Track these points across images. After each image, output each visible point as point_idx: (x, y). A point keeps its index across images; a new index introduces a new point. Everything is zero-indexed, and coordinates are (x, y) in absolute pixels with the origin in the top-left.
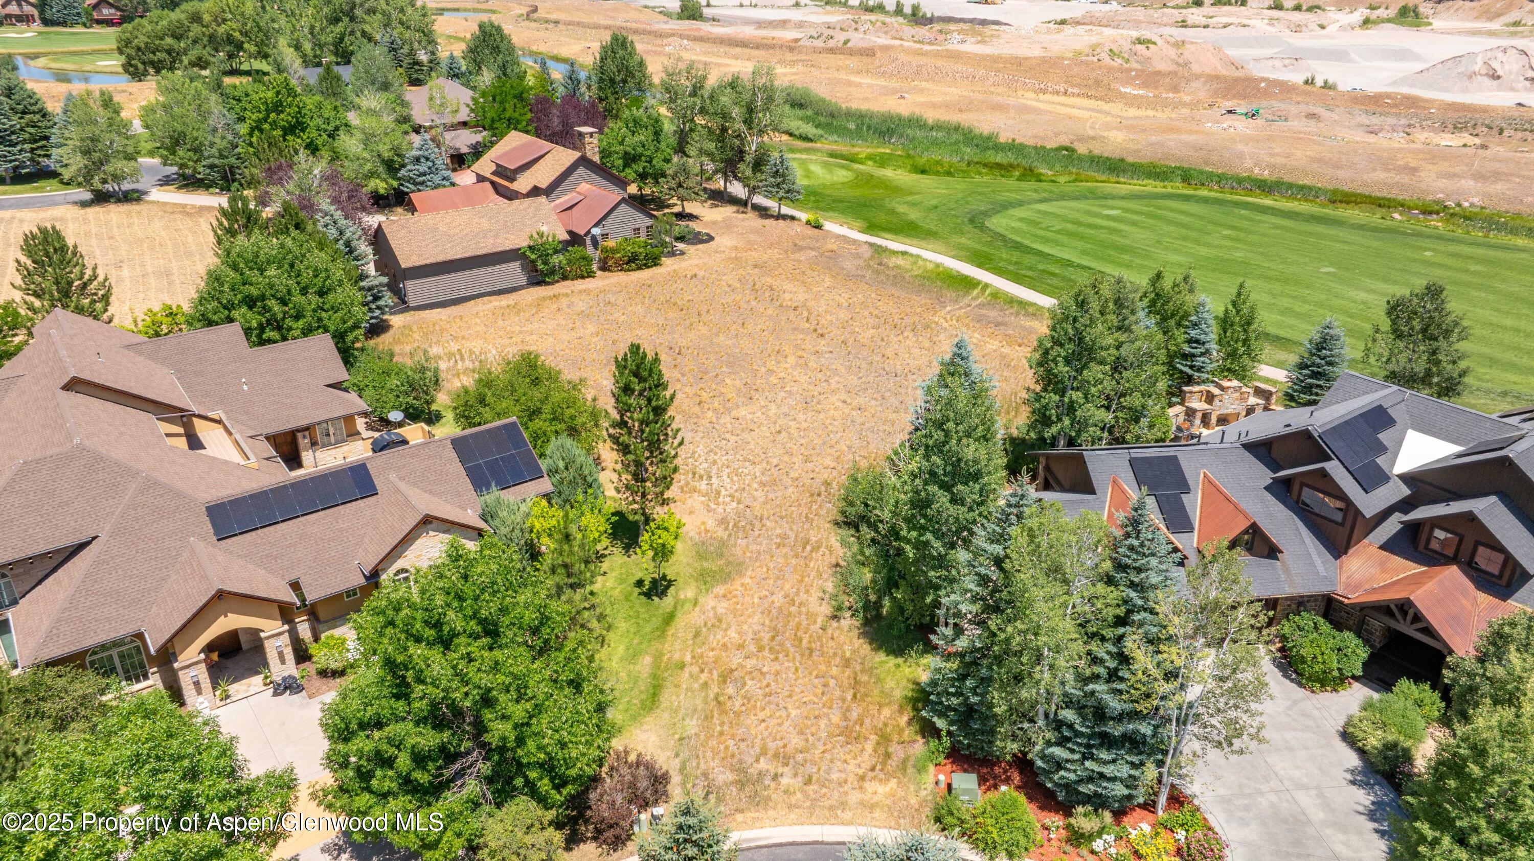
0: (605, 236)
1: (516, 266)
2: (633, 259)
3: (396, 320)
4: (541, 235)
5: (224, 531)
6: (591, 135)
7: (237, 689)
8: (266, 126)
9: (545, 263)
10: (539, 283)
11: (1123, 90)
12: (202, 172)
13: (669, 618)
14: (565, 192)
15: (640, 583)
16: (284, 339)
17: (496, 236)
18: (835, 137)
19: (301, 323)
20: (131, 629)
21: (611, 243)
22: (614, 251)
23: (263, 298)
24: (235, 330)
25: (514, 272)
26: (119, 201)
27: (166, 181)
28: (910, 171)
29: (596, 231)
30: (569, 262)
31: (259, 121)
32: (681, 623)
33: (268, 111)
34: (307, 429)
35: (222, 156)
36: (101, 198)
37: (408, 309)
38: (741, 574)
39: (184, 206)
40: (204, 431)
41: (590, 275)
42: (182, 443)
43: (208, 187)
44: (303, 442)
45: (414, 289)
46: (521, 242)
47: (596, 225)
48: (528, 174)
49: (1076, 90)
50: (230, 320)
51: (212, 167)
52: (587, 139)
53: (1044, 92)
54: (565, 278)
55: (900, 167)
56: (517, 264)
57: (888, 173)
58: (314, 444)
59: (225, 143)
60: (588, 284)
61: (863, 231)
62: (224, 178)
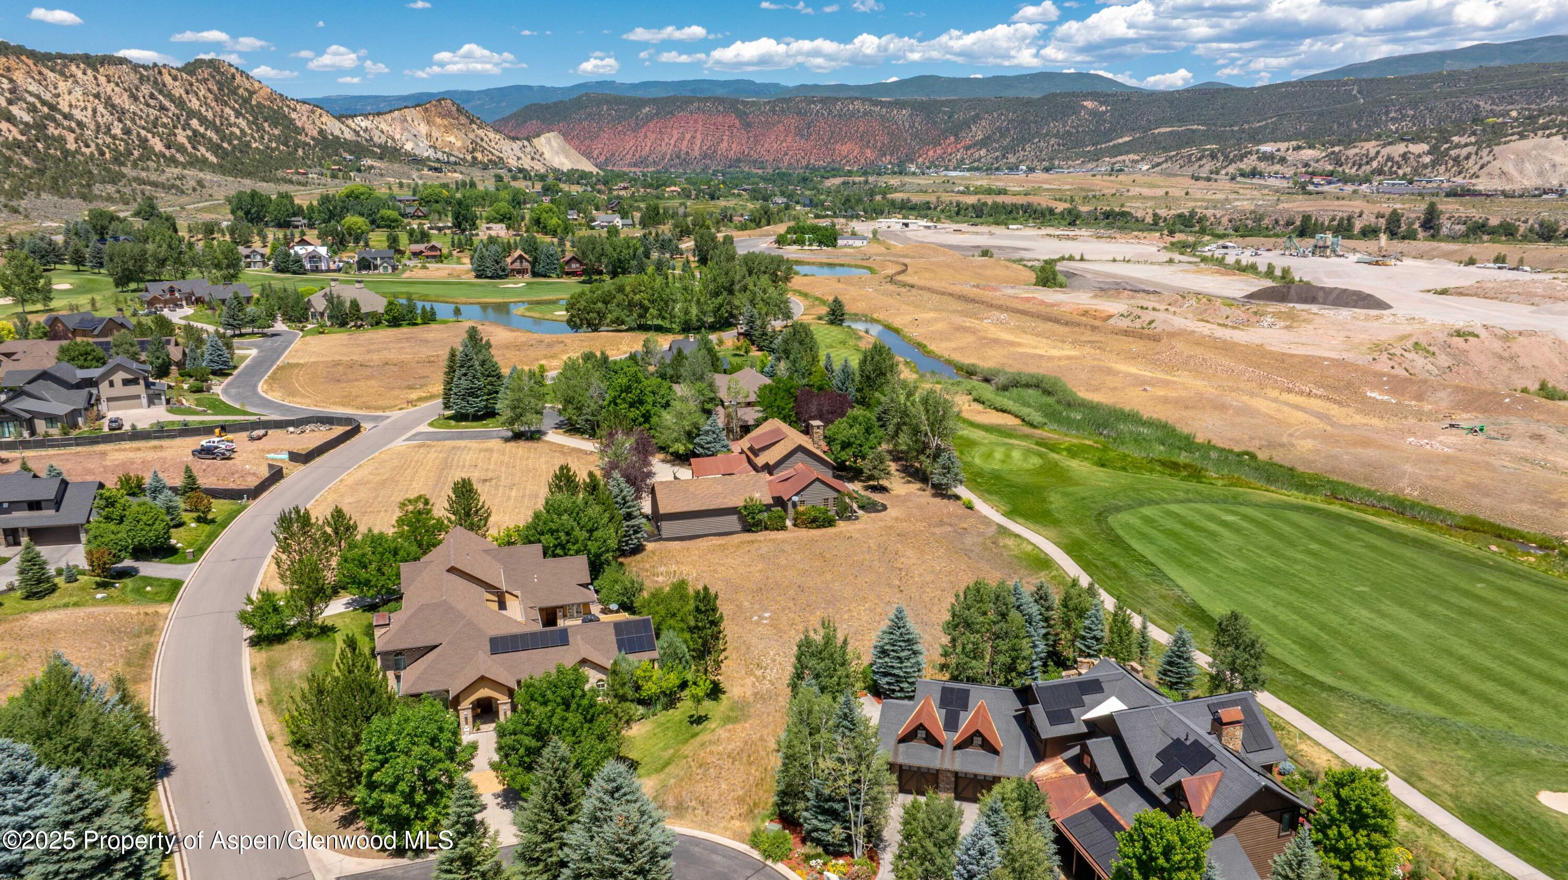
0: (802, 502)
1: (734, 518)
2: (814, 520)
3: (650, 546)
4: (752, 500)
5: (494, 651)
6: (818, 427)
7: (484, 727)
8: (619, 401)
9: (753, 518)
10: (749, 531)
11: (1369, 394)
12: (580, 422)
13: (694, 735)
14: (786, 469)
15: (692, 716)
16: (566, 555)
17: (725, 497)
18: (1055, 426)
19: (575, 547)
20: (445, 687)
21: (801, 508)
22: (803, 514)
23: (557, 531)
24: (538, 548)
25: (732, 521)
26: (527, 439)
27: (559, 426)
28: (1093, 464)
29: (795, 499)
30: (770, 518)
31: (615, 398)
32: (699, 739)
33: (622, 392)
34: (562, 607)
35: (593, 415)
36: (518, 436)
37: (661, 539)
38: (746, 722)
39: (563, 446)
40: (510, 601)
41: (784, 528)
42: (495, 606)
43: (583, 433)
44: (560, 614)
45: (667, 528)
46: (738, 501)
47: (796, 495)
48: (767, 452)
49: (1320, 392)
50: (540, 541)
51: (587, 420)
52: (815, 430)
53: (1289, 391)
54: (766, 529)
55: (1087, 459)
56: (735, 517)
57: (1074, 464)
58: (565, 616)
59: (596, 407)
60: (780, 535)
61: (1005, 514)
62: (593, 429)
